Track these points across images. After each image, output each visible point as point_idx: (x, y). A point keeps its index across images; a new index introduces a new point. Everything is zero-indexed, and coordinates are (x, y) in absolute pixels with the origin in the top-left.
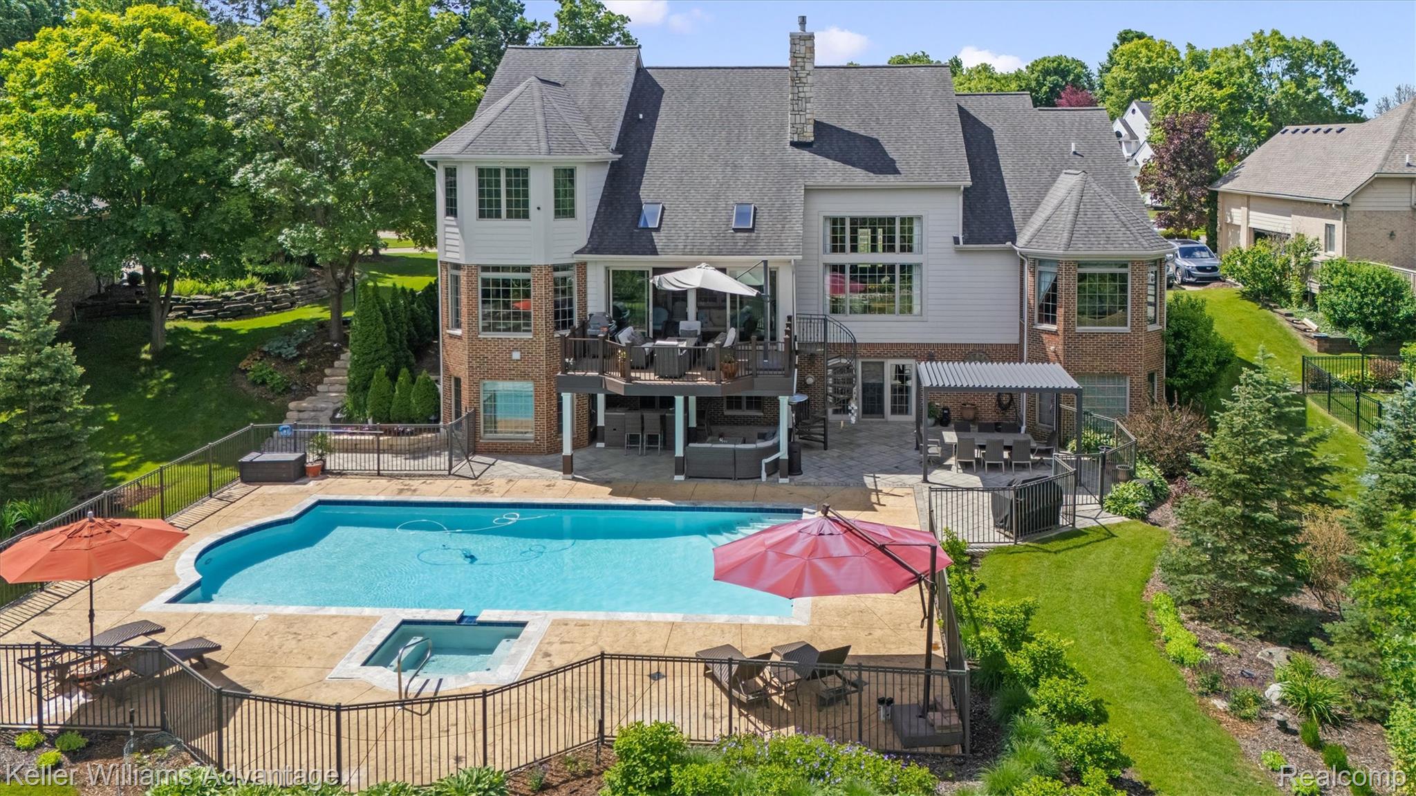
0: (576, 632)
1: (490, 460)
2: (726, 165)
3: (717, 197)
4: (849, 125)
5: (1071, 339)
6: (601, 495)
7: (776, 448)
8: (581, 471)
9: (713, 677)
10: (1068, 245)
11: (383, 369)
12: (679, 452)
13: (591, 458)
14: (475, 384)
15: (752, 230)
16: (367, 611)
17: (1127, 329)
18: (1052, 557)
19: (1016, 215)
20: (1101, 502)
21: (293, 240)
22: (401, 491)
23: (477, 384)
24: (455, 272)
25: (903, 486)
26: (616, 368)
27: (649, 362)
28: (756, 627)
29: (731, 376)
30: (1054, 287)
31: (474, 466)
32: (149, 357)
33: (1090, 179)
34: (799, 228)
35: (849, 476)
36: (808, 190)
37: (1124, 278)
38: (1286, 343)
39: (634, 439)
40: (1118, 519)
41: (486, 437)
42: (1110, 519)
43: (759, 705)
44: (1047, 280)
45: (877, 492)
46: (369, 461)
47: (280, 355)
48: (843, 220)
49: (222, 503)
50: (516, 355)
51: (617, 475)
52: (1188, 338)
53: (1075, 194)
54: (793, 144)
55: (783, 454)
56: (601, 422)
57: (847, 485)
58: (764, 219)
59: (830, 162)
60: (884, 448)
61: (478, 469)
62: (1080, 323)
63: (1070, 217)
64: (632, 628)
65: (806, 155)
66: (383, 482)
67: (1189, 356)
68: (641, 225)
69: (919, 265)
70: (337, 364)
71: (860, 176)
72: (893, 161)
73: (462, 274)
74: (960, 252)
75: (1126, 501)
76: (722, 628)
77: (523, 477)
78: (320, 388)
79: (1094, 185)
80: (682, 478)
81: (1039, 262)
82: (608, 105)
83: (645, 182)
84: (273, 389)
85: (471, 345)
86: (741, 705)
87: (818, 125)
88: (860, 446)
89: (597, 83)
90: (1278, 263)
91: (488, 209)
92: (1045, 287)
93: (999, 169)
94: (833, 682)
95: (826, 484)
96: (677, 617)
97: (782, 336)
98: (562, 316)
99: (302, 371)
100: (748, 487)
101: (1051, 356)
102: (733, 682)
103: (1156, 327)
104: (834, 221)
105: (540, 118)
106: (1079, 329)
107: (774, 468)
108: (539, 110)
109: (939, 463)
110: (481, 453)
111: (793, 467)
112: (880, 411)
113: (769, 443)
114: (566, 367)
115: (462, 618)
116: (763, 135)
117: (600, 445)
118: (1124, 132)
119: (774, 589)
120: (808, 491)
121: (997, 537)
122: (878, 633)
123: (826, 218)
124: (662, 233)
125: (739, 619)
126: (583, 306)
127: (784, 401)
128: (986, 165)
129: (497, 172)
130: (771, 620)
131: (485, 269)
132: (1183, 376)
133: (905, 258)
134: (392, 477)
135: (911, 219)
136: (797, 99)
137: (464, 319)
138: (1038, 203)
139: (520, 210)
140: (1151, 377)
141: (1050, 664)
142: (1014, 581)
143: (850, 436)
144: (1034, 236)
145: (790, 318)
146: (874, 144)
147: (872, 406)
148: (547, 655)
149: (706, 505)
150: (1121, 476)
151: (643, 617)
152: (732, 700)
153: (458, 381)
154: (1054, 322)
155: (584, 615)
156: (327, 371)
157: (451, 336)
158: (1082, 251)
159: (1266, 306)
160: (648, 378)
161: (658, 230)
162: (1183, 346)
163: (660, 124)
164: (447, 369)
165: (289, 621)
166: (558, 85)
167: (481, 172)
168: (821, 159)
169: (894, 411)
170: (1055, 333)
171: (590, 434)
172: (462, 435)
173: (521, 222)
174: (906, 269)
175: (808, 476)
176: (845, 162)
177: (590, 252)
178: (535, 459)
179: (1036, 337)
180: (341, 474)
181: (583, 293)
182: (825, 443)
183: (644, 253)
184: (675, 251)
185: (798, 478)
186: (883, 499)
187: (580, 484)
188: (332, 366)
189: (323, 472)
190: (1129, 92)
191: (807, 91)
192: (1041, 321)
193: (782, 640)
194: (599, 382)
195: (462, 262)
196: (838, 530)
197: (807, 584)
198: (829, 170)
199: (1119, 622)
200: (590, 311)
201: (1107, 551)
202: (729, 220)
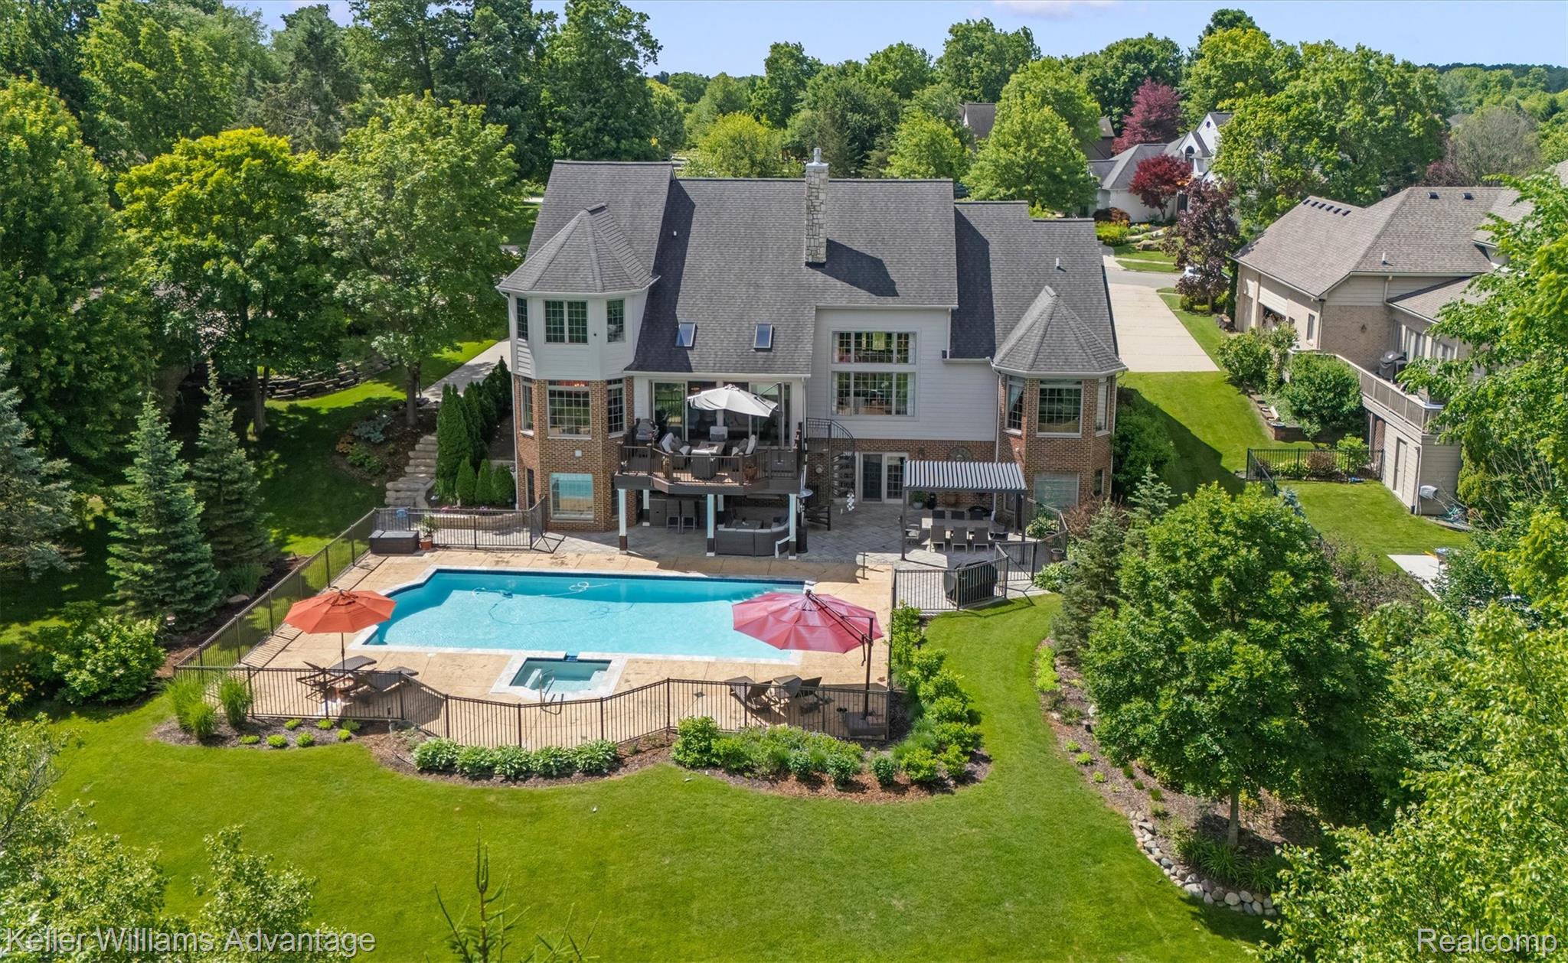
0: (645, 667)
1: (561, 537)
2: (750, 284)
3: (741, 316)
4: (858, 245)
5: (1032, 443)
6: (650, 568)
7: (786, 533)
8: (634, 547)
9: (736, 696)
10: (1032, 366)
11: (467, 460)
12: (711, 534)
13: (640, 536)
14: (545, 476)
15: (770, 350)
16: (502, 652)
17: (1078, 435)
18: (982, 620)
19: (998, 330)
20: (1032, 579)
21: (385, 345)
22: (497, 563)
23: (548, 476)
24: (527, 384)
25: (885, 563)
26: (661, 469)
27: (686, 464)
28: (765, 665)
29: (752, 479)
30: (1021, 399)
31: (549, 542)
32: (255, 439)
33: (1061, 302)
34: (809, 348)
35: (845, 554)
36: (818, 310)
37: (1078, 392)
38: (1251, 430)
39: (673, 521)
40: (1041, 592)
41: (556, 517)
42: (1036, 592)
43: (764, 711)
44: (1016, 392)
45: (864, 567)
46: (467, 536)
47: (369, 439)
48: (848, 335)
49: (365, 572)
50: (578, 453)
51: (662, 551)
52: (1132, 441)
53: (1045, 316)
54: (808, 264)
55: (792, 537)
56: (646, 506)
57: (842, 562)
58: (781, 337)
59: (839, 283)
60: (876, 529)
61: (553, 544)
62: (1040, 430)
63: (1038, 339)
64: (682, 665)
65: (819, 276)
66: (481, 554)
67: (1131, 457)
68: (678, 344)
69: (914, 374)
70: (417, 447)
71: (863, 297)
72: (893, 284)
73: (534, 387)
74: (947, 364)
75: (1050, 578)
76: (742, 666)
77: (588, 552)
78: (407, 469)
79: (1063, 309)
80: (712, 554)
81: (1009, 378)
82: (647, 228)
83: (680, 301)
84: (369, 471)
85: (542, 445)
86: (753, 711)
87: (831, 244)
88: (857, 527)
89: (637, 204)
90: (1261, 351)
91: (554, 335)
92: (1014, 398)
93: (990, 283)
94: (811, 699)
95: (827, 561)
96: (712, 659)
97: (794, 437)
98: (614, 420)
99: (390, 454)
100: (764, 563)
101: (1017, 456)
102: (748, 698)
103: (1104, 432)
104: (842, 335)
105: (593, 255)
106: (1040, 435)
107: (785, 548)
108: (592, 246)
109: (918, 544)
110: (552, 530)
111: (800, 547)
112: (878, 496)
113: (781, 528)
114: (622, 469)
115: (566, 657)
116: (782, 254)
117: (646, 524)
118: (1197, 148)
119: (771, 642)
120: (810, 566)
121: (946, 605)
122: (845, 671)
123: (834, 333)
124: (696, 351)
125: (754, 661)
126: (631, 412)
127: (793, 497)
128: (978, 280)
129: (561, 304)
130: (775, 661)
131: (552, 383)
132: (1127, 473)
133: (901, 368)
134: (487, 550)
135: (907, 336)
136: (812, 225)
137: (535, 423)
138: (1018, 319)
139: (580, 336)
140: (1099, 473)
141: (949, 689)
142: (948, 637)
143: (850, 520)
144: (1006, 355)
145: (800, 424)
146: (878, 264)
147: (872, 491)
148: (627, 681)
149: (731, 577)
150: (1055, 558)
151: (689, 658)
152: (747, 708)
153: (531, 472)
154: (1019, 428)
155: (648, 657)
156: (411, 454)
157: (524, 436)
158: (1043, 372)
159: (1245, 392)
160: (686, 478)
161: (692, 348)
162: (1128, 447)
163: (693, 242)
164: (521, 461)
165: (452, 657)
166: (602, 208)
167: (548, 304)
168: (831, 280)
169: (889, 495)
170: (1020, 437)
171: (638, 515)
172: (539, 517)
173: (580, 346)
174: (903, 378)
175: (812, 554)
176: (852, 283)
177: (637, 369)
178: (595, 536)
179: (1005, 439)
180: (445, 547)
181: (631, 402)
182: (828, 524)
183: (681, 371)
184: (706, 369)
185: (804, 555)
186: (868, 574)
187: (633, 559)
188: (413, 449)
189: (433, 547)
190: (1212, 92)
191: (821, 218)
192: (1010, 426)
193: (781, 674)
194: (647, 482)
195: (533, 377)
196: (814, 607)
197: (792, 641)
198: (837, 291)
199: (1013, 666)
200: (636, 416)
201: (1022, 617)
202: (751, 340)
